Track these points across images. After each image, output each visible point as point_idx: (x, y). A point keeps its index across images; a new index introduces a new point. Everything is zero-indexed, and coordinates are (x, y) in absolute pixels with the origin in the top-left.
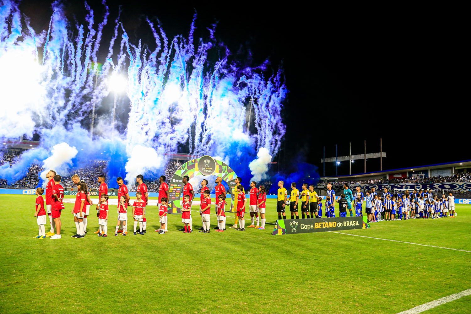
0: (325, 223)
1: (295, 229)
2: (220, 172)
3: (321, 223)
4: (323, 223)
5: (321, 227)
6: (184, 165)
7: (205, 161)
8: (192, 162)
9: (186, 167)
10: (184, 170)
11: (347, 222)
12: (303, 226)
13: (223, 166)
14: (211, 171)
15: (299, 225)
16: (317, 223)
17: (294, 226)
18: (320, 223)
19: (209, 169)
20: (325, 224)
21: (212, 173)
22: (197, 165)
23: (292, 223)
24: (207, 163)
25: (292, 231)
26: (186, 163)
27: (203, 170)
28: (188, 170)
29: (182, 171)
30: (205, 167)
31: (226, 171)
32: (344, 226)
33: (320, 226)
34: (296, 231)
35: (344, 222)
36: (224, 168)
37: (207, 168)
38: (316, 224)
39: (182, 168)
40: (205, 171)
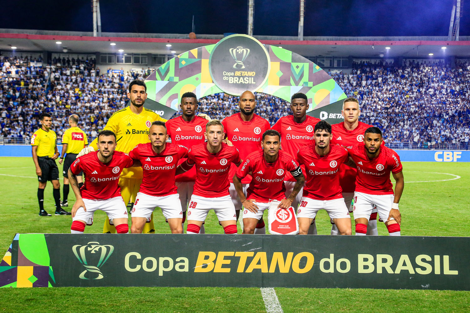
0: (251, 254)
2: (284, 81)
3: (231, 254)
4: (238, 254)
5: (228, 270)
6: (163, 66)
7: (233, 52)
8: (191, 56)
9: (172, 73)
10: (166, 82)
11: (380, 257)
13: (294, 65)
14: (251, 81)
18: (222, 254)
19: (246, 73)
20: (249, 260)
21: (255, 86)
22: (205, 64)
23: (82, 249)
24: (239, 56)
25: (82, 275)
26: (172, 61)
27: (225, 78)
28: (176, 79)
29: (160, 84)
30: (234, 71)
31: (306, 78)
32: (361, 270)
33: (224, 266)
34: (101, 277)
35: (361, 257)
36: (297, 71)
37: (238, 73)
38: (202, 254)
39: (157, 76)
40: (232, 80)
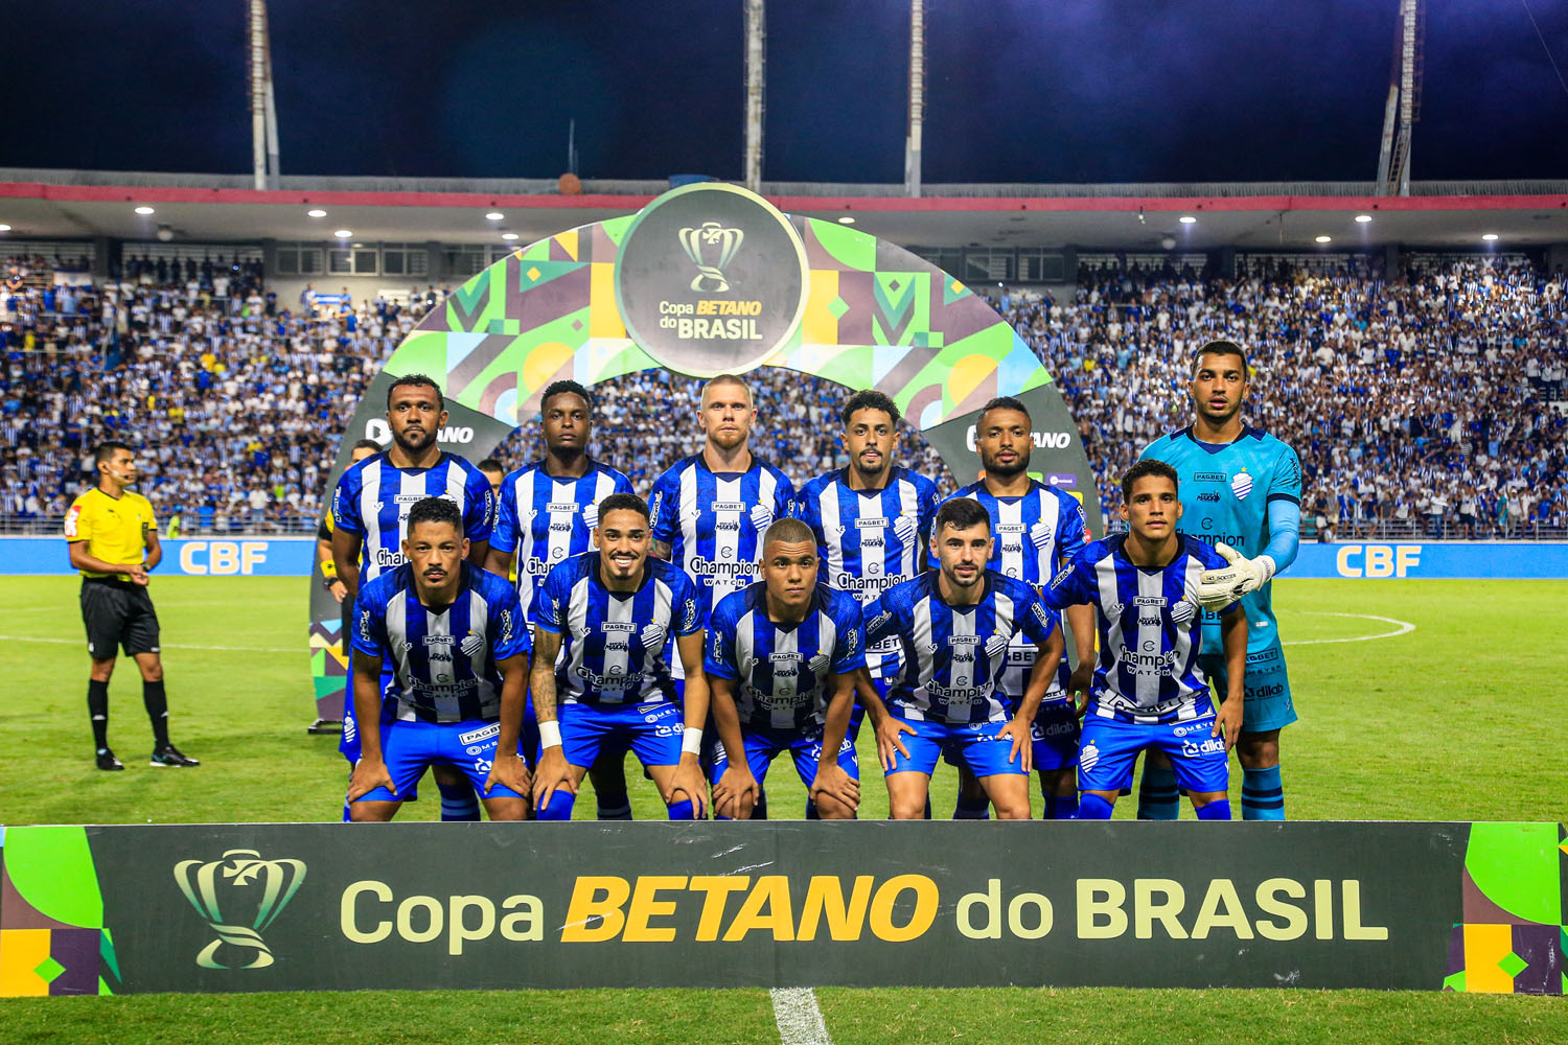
0: (740, 883)
1: (245, 936)
2: (852, 332)
3: (677, 883)
4: (699, 883)
5: (667, 935)
6: (470, 286)
7: (691, 239)
8: (558, 253)
9: (496, 308)
10: (477, 336)
11: (1144, 887)
12: (370, 912)
13: (884, 279)
14: (749, 331)
15: (316, 901)
16: (617, 886)
17: (239, 902)
18: (648, 884)
19: (730, 307)
20: (735, 901)
21: (761, 347)
22: (604, 277)
24: (711, 254)
25: (205, 957)
26: (497, 271)
27: (666, 323)
28: (511, 327)
29: (460, 344)
30: (694, 298)
31: (921, 319)
32: (1086, 930)
33: (655, 922)
34: (265, 960)
35: (1085, 887)
36: (894, 299)
37: (706, 307)
38: (585, 886)
39: (452, 317)
40: (687, 329)
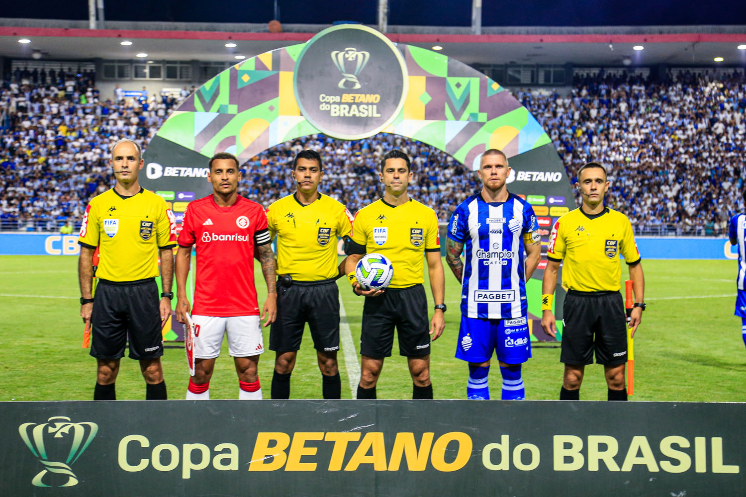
2: (434, 113)
6: (208, 84)
7: (338, 57)
8: (260, 66)
9: (222, 97)
10: (212, 115)
11: (594, 441)
13: (452, 81)
19: (360, 98)
21: (380, 121)
22: (287, 80)
24: (350, 66)
26: (224, 76)
27: (324, 107)
28: (232, 109)
29: (203, 118)
30: (340, 93)
31: (474, 106)
36: (458, 93)
37: (347, 98)
39: (197, 103)
40: (336, 111)
